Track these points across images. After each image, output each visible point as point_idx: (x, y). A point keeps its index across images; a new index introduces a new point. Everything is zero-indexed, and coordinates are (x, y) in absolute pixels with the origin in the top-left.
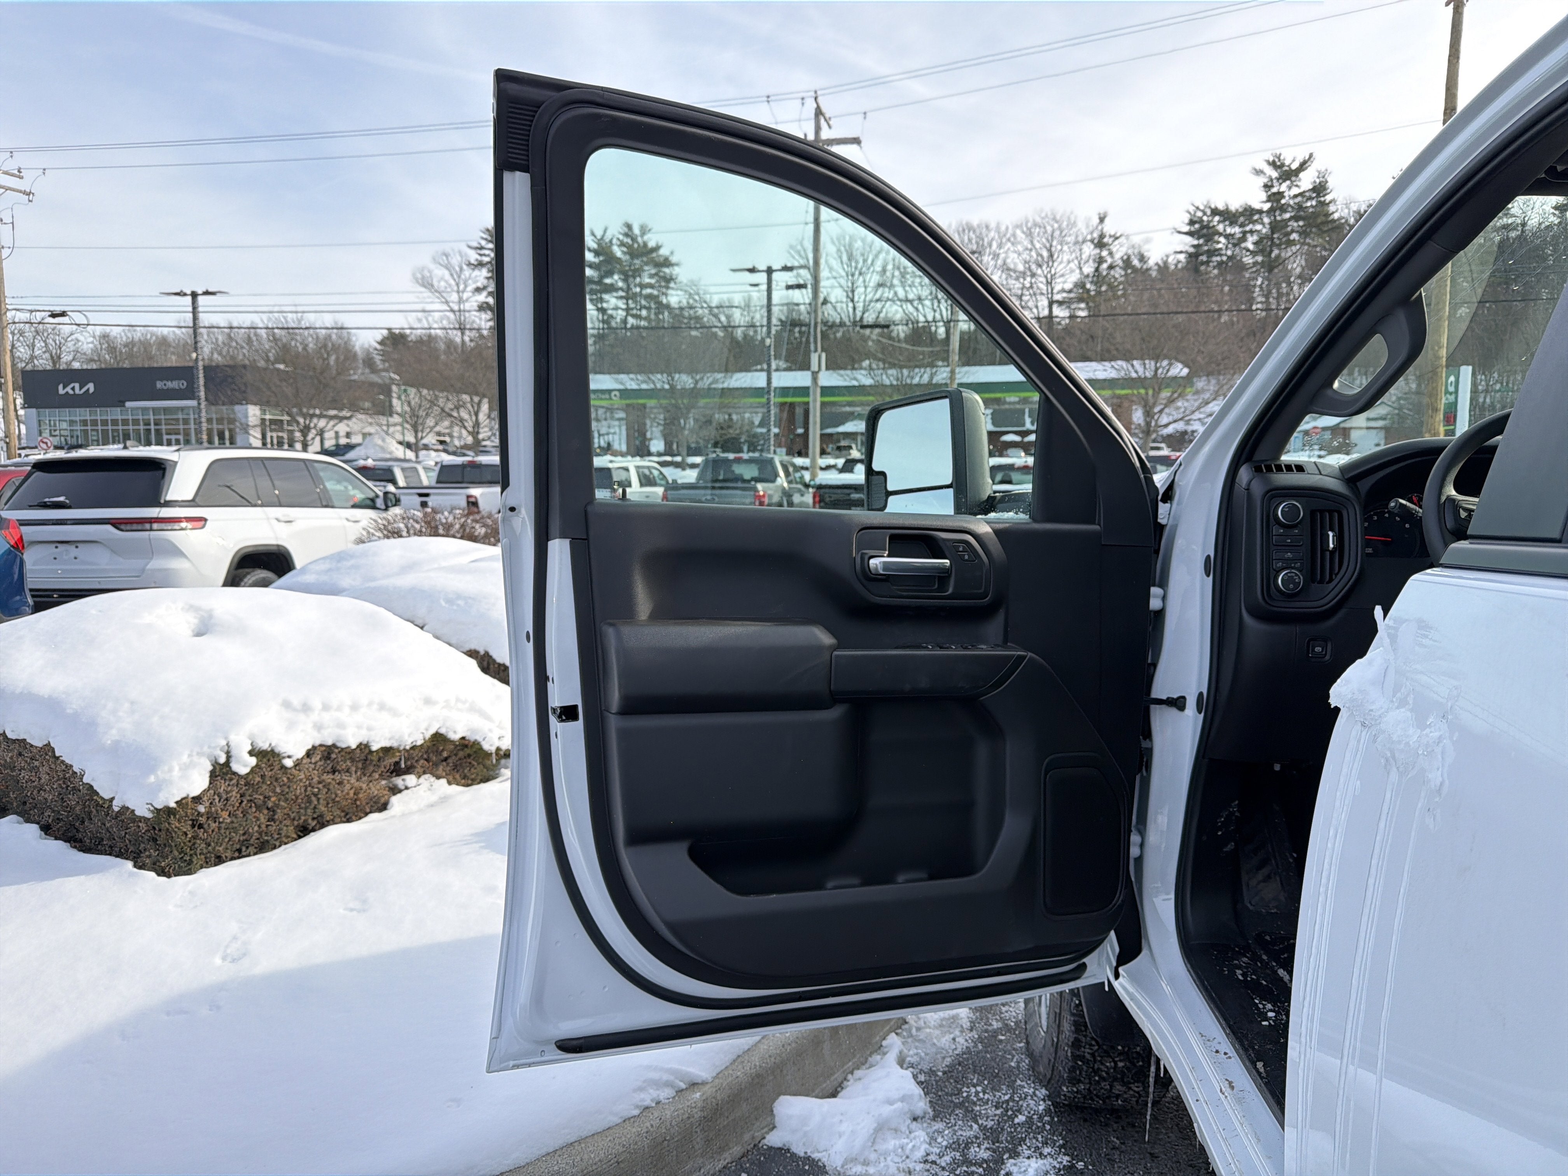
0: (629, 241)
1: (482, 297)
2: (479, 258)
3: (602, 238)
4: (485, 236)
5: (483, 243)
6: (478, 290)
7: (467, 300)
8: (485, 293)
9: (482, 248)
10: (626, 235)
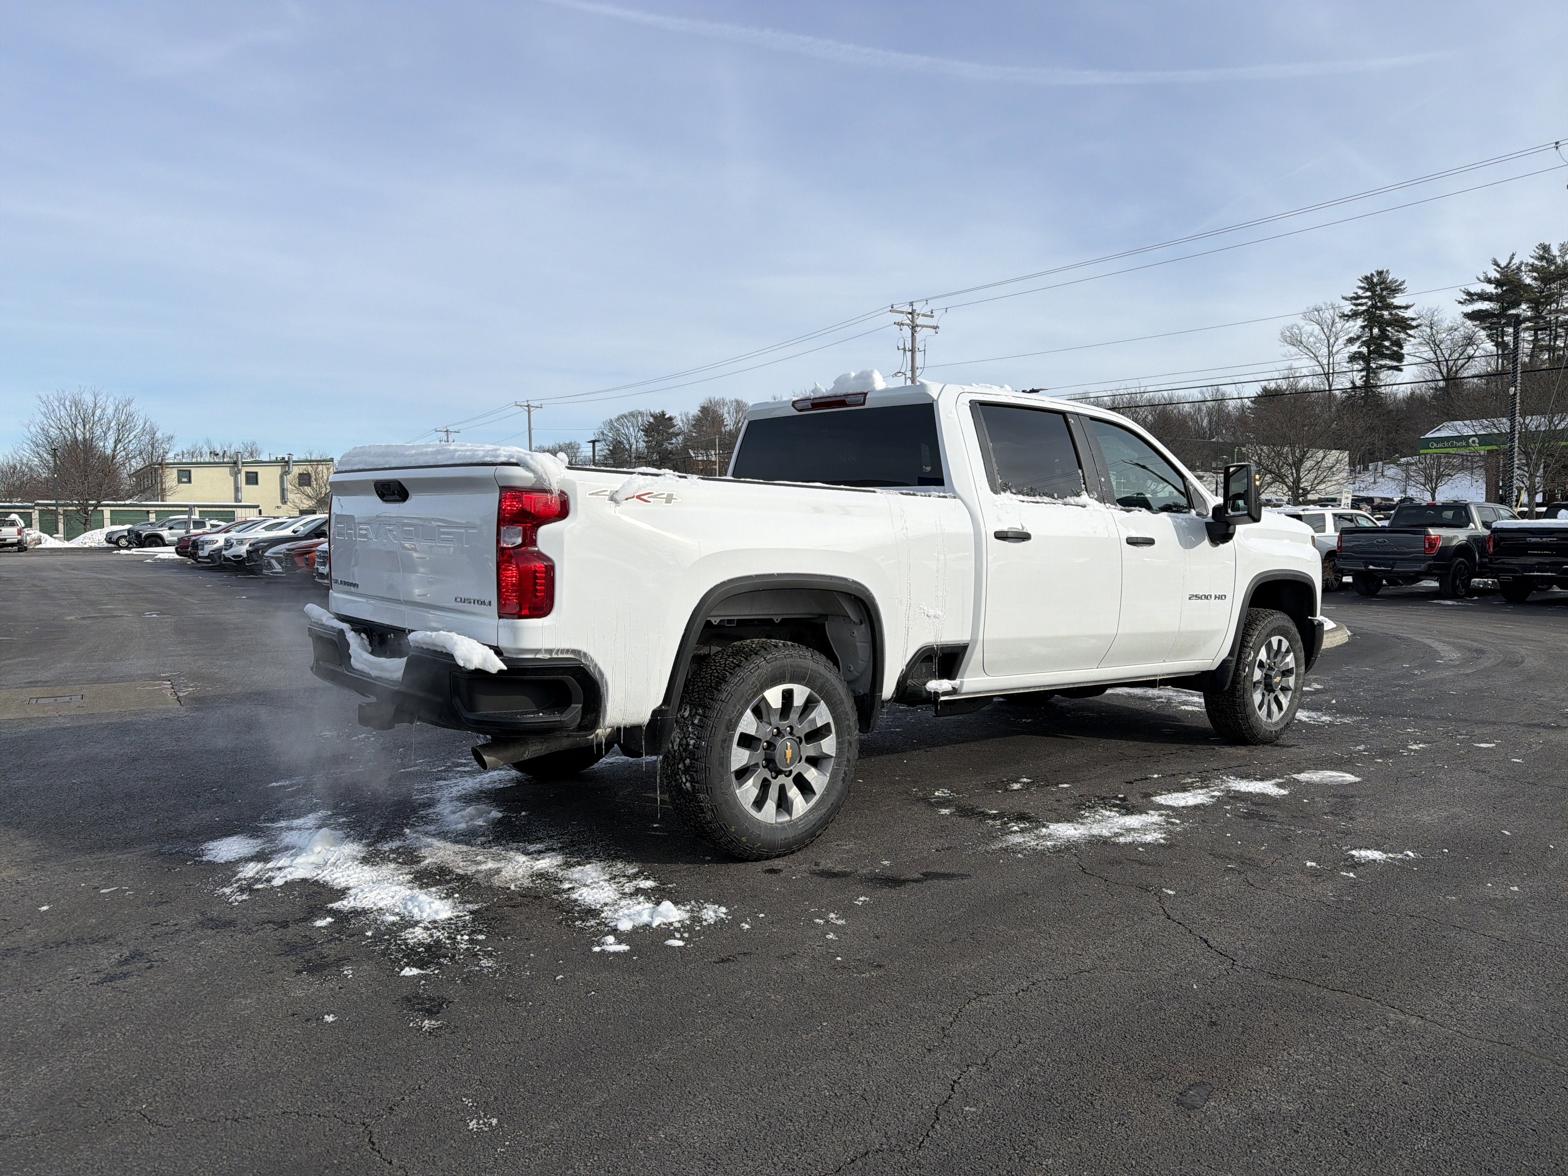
0: (1544, 263)
1: (1354, 348)
2: (1354, 308)
3: (1506, 267)
4: (1363, 285)
5: (1360, 292)
6: (1351, 341)
7: (1337, 352)
8: (1358, 344)
9: (1358, 297)
10: (1541, 258)
